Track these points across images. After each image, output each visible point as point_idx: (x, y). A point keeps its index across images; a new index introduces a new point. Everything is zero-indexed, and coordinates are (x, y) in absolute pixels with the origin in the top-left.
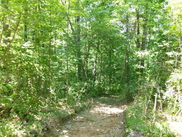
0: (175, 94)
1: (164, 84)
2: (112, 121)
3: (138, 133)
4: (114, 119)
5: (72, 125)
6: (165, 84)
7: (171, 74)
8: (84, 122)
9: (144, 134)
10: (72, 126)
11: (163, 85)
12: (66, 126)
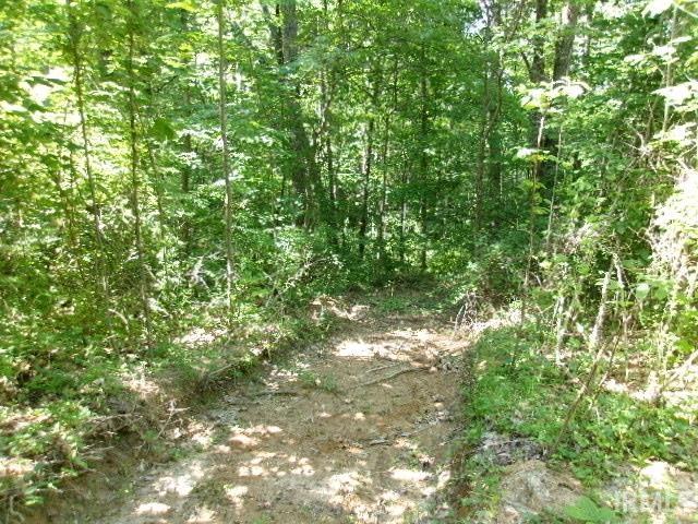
0: (690, 272)
1: (642, 234)
2: (415, 390)
3: (518, 444)
4: (426, 383)
5: (241, 411)
6: (647, 233)
7: (676, 188)
8: (295, 395)
9: (545, 452)
10: (243, 414)
11: (636, 237)
12: (214, 415)
